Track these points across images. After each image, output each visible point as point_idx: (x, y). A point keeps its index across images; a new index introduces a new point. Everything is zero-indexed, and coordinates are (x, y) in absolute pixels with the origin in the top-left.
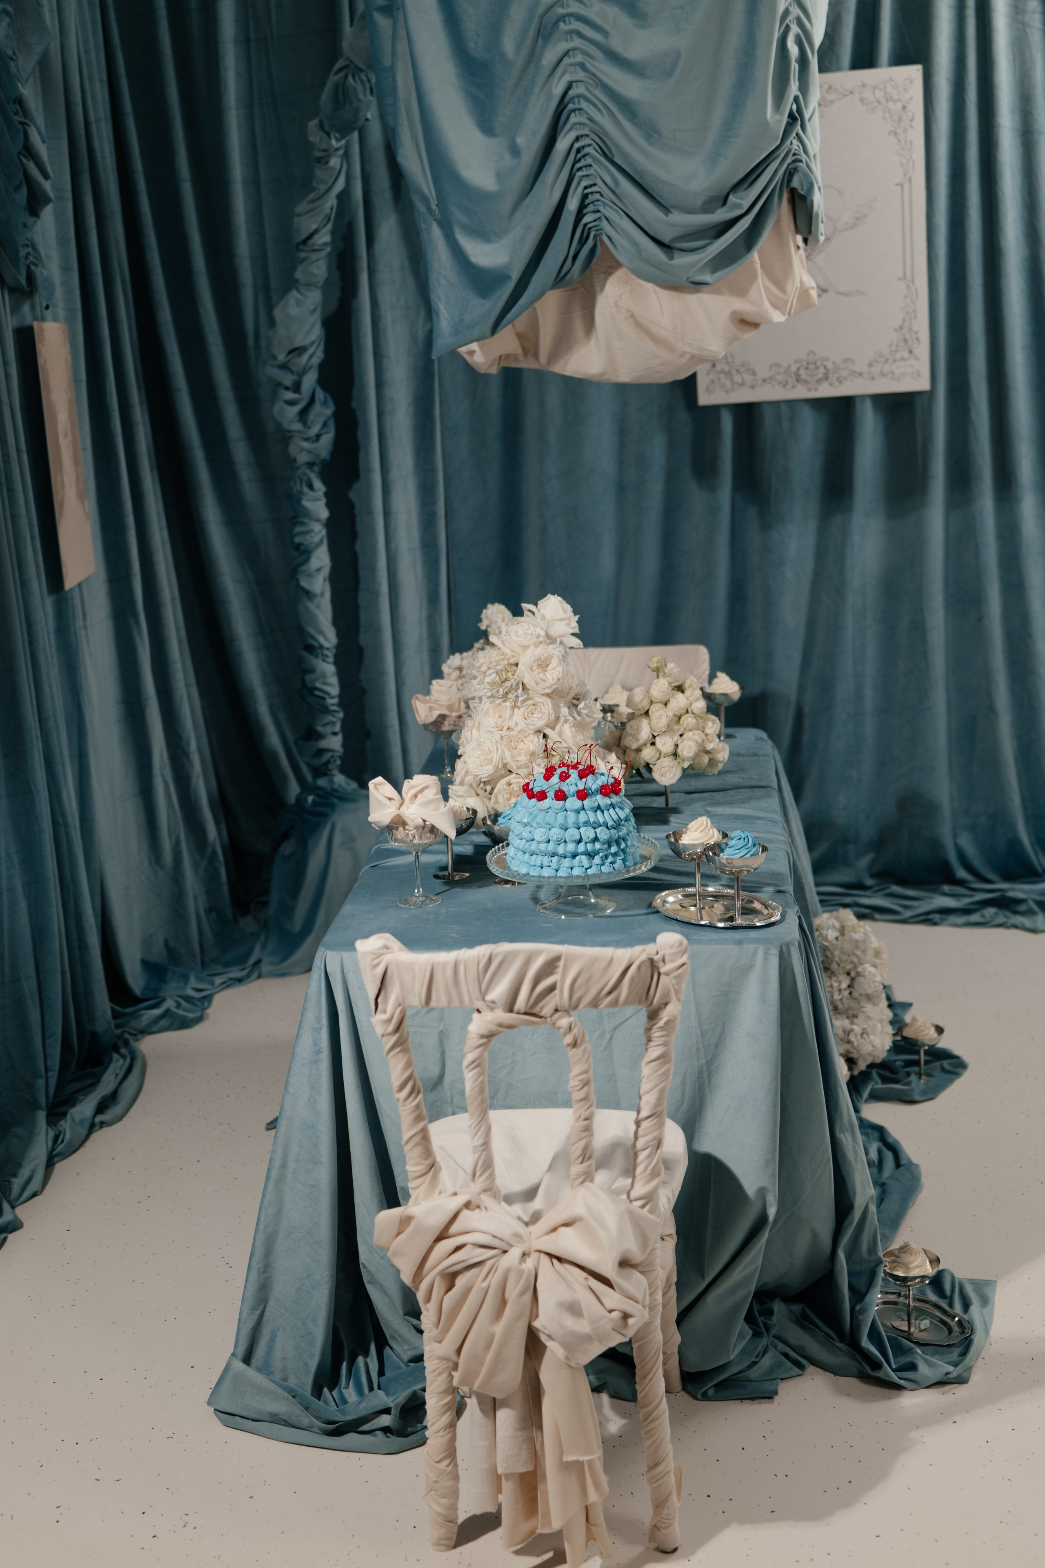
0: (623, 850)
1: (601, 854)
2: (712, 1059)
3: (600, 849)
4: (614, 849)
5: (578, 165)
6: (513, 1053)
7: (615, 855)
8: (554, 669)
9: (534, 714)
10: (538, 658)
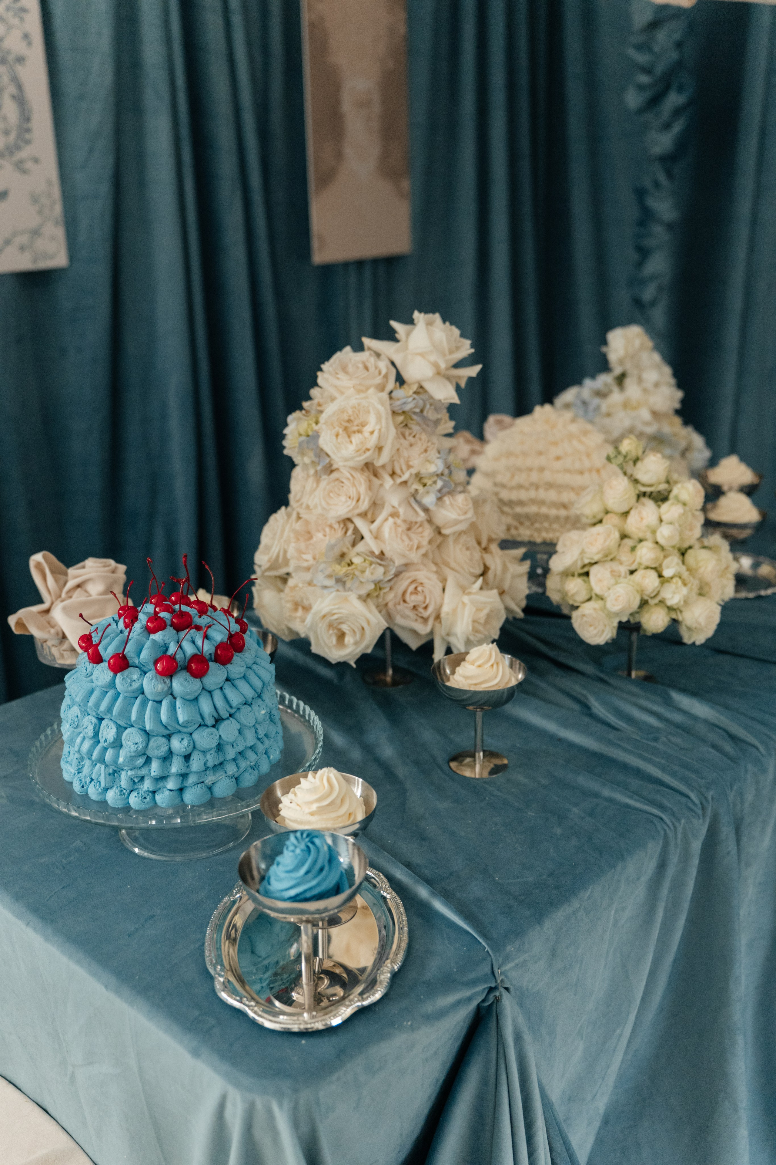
8: (372, 433)
9: (339, 495)
10: (342, 411)
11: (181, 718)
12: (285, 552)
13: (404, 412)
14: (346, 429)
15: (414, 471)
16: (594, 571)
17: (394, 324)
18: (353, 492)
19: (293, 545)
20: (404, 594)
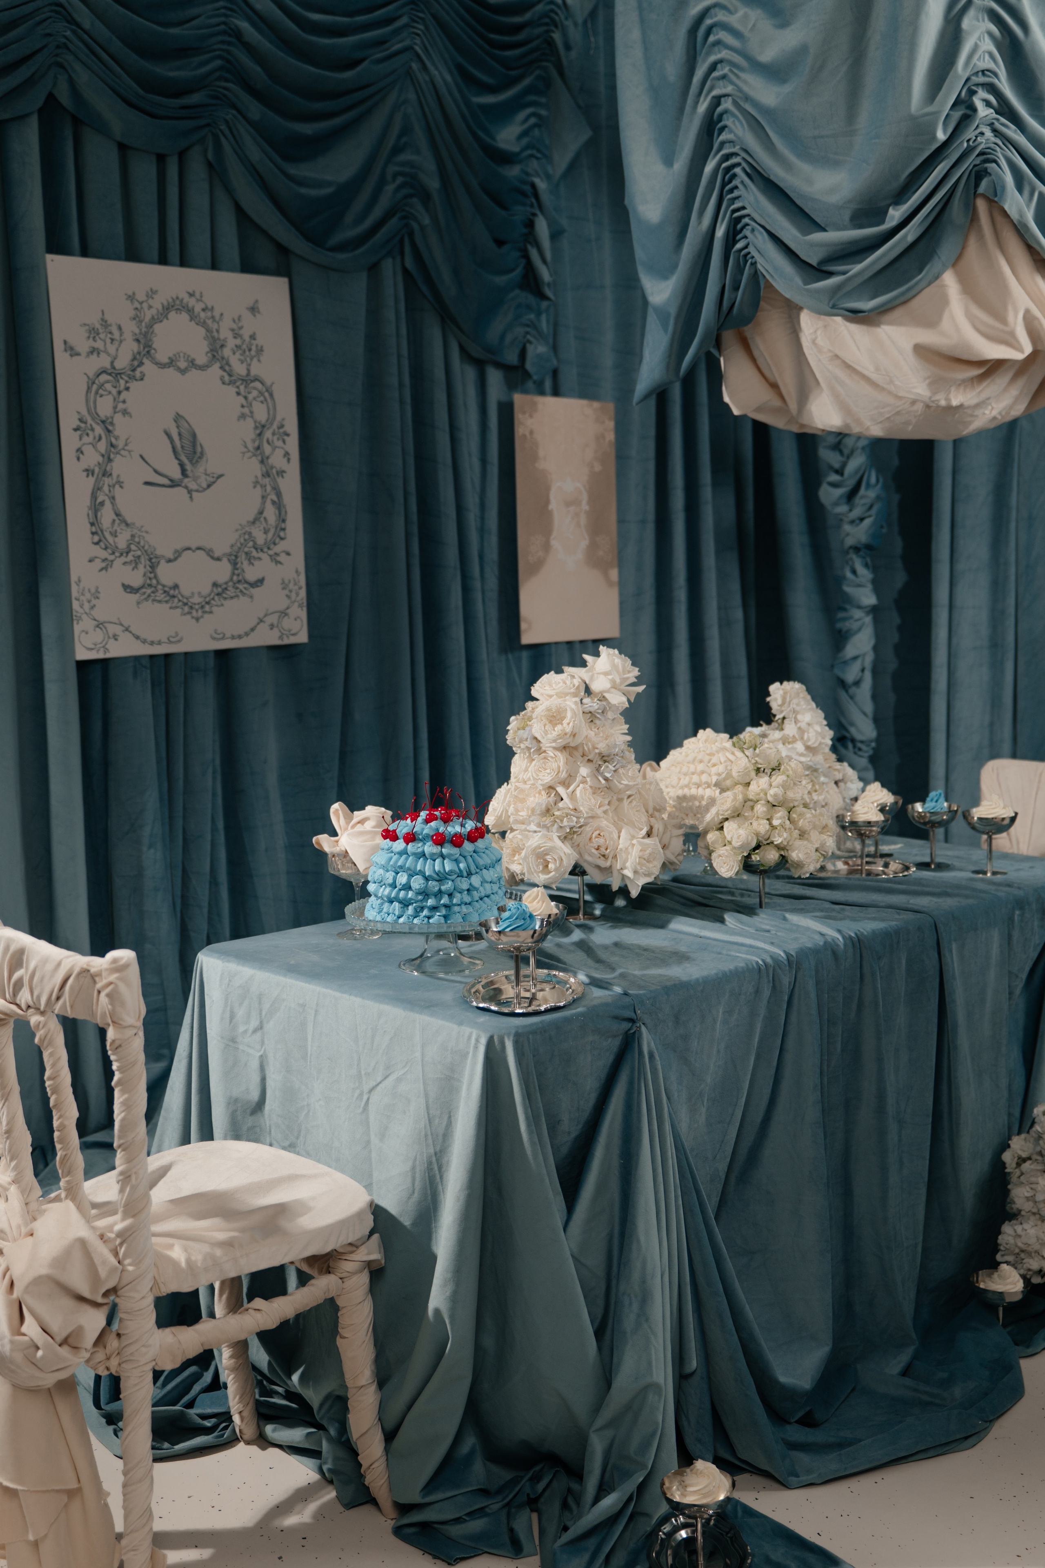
0: (446, 906)
1: (414, 905)
2: (441, 1151)
3: (411, 899)
4: (431, 902)
5: (727, 188)
6: (308, 1095)
7: (434, 909)
8: (568, 724)
9: (546, 769)
10: (549, 710)
11: (447, 869)
12: (507, 811)
13: (590, 712)
14: (550, 722)
15: (597, 751)
16: (726, 824)
17: (585, 656)
18: (555, 765)
19: (513, 806)
20: (590, 839)
